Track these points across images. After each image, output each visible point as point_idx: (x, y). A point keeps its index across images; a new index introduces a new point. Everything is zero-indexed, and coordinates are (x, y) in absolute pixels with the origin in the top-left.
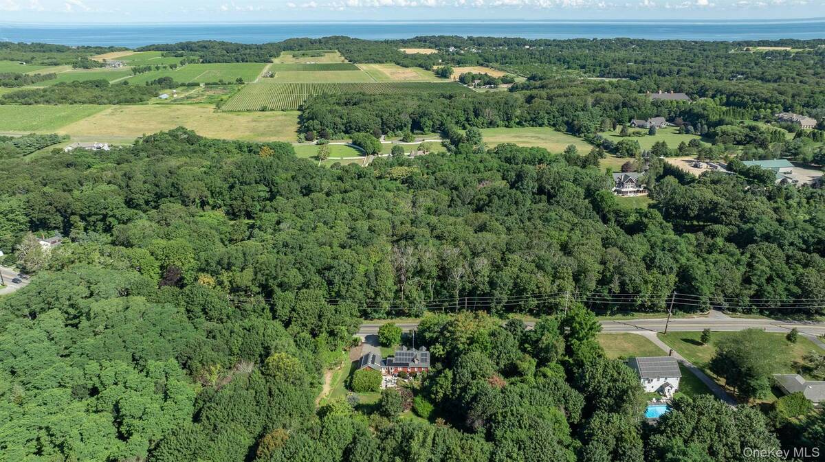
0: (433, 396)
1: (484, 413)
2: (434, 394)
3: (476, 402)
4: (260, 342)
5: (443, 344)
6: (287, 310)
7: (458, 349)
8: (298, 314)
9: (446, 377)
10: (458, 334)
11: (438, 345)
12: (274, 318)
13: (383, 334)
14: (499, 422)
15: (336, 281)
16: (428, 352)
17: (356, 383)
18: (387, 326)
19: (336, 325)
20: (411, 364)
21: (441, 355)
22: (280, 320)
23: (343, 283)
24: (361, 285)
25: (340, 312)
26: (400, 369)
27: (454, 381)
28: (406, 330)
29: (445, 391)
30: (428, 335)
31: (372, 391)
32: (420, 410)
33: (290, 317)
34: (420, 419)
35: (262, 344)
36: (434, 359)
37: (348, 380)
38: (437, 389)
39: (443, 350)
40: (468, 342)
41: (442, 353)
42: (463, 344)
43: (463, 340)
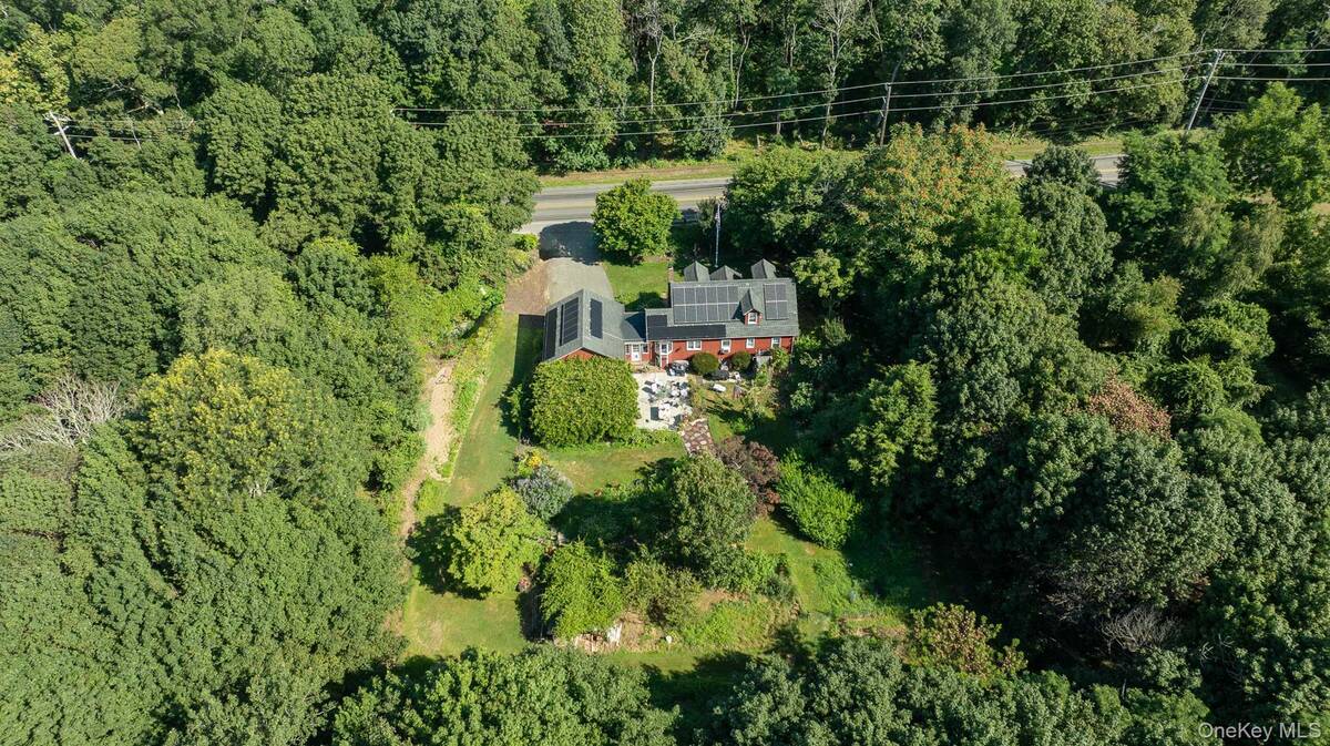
0: (855, 464)
2: (858, 455)
3: (1108, 526)
4: (140, 294)
5: (845, 252)
6: (255, 156)
7: (908, 269)
8: (296, 167)
9: (911, 393)
10: (907, 211)
11: (823, 257)
12: (212, 188)
13: (612, 222)
15: (431, 45)
16: (787, 282)
17: (545, 415)
18: (623, 195)
19: (447, 201)
20: (733, 329)
21: (834, 291)
22: (234, 195)
23: (457, 53)
24: (517, 58)
25: (456, 153)
26: (694, 347)
27: (947, 405)
28: (687, 202)
29: (908, 448)
30: (779, 219)
31: (608, 437)
32: (807, 520)
33: (269, 182)
34: (807, 548)
35: (152, 298)
36: (811, 306)
37: (514, 399)
38: (871, 442)
39: (843, 273)
40: (948, 241)
41: (838, 282)
42: (928, 248)
43: (924, 234)
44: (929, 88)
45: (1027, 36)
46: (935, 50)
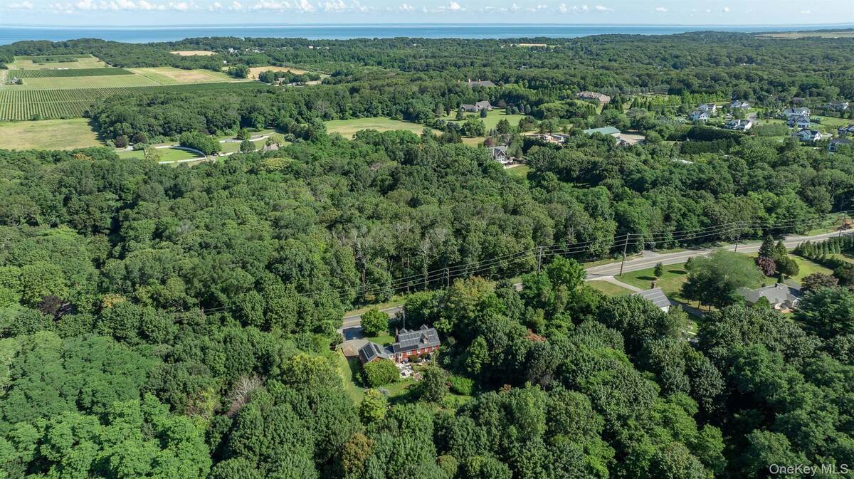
0: (469, 369)
1: (548, 367)
2: (470, 367)
3: (535, 359)
4: (251, 353)
5: (449, 318)
6: (260, 312)
7: (469, 318)
8: (276, 313)
9: (480, 345)
10: (465, 301)
11: (443, 320)
12: (245, 324)
13: (369, 323)
14: (574, 371)
15: (294, 275)
16: (433, 329)
17: (372, 376)
18: (370, 314)
19: (320, 320)
20: (421, 345)
21: (448, 330)
22: (256, 326)
23: (303, 276)
24: (324, 275)
25: (323, 305)
26: (409, 354)
27: (491, 347)
28: (392, 315)
29: (483, 361)
30: (426, 312)
31: (393, 381)
32: (460, 388)
33: (267, 320)
34: (462, 397)
35: (254, 354)
36: (442, 336)
37: (358, 376)
38: (472, 361)
39: (450, 324)
40: (478, 308)
41: (449, 327)
42: (473, 311)
43: (471, 307)
44: (458, 268)
45: (484, 249)
46: (458, 257)
